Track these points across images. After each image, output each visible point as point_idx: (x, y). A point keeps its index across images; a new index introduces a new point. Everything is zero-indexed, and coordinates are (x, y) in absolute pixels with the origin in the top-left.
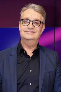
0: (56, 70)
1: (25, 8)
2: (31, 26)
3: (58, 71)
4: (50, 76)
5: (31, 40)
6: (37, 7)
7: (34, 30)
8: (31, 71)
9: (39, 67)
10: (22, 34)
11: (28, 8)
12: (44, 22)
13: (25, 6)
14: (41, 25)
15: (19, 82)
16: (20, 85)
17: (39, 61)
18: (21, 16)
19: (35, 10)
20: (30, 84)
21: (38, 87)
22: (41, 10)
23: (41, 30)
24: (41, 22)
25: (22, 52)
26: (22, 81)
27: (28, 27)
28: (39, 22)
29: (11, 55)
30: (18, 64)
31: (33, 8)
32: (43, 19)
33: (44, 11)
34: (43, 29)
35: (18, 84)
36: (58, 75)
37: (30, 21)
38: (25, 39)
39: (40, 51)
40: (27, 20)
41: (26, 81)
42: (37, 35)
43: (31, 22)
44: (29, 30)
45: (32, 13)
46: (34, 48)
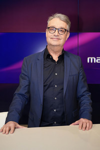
0: (79, 73)
1: (52, 17)
2: (56, 33)
3: (81, 74)
4: (73, 79)
5: (56, 46)
6: (62, 16)
7: (60, 37)
8: (56, 74)
9: (64, 71)
10: (49, 40)
11: (54, 18)
12: (69, 30)
13: (52, 16)
14: (66, 33)
15: (45, 84)
16: (47, 87)
20: (56, 86)
21: (63, 89)
23: (66, 37)
24: (65, 30)
25: (48, 56)
26: (48, 84)
27: (54, 34)
29: (38, 60)
30: (44, 67)
31: (58, 17)
32: (68, 27)
33: (68, 20)
34: (68, 36)
35: (44, 86)
36: (81, 77)
37: (56, 29)
38: (51, 45)
39: (65, 56)
40: (53, 28)
41: (52, 83)
42: (62, 42)
44: (55, 37)
45: (58, 22)
46: (60, 53)
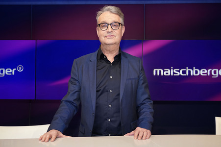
0: (139, 77)
1: (100, 12)
2: (110, 29)
3: (141, 78)
4: (132, 83)
5: (112, 44)
6: (113, 8)
7: (114, 34)
8: (111, 77)
10: (102, 39)
11: (103, 11)
12: (123, 23)
13: (100, 10)
14: (120, 26)
15: (98, 89)
16: (100, 92)
17: (120, 68)
18: (98, 21)
19: (111, 12)
20: (111, 91)
21: (119, 95)
22: (117, 11)
24: (119, 23)
25: (102, 57)
26: (102, 89)
27: (107, 30)
28: (118, 24)
29: (91, 61)
30: (97, 70)
31: (108, 10)
32: (121, 20)
33: (120, 12)
34: (123, 31)
35: (97, 91)
36: (141, 82)
37: (108, 24)
38: (106, 44)
39: (122, 57)
40: (105, 24)
41: (107, 88)
43: (109, 26)
44: (108, 35)
45: (109, 16)
46: (116, 53)
